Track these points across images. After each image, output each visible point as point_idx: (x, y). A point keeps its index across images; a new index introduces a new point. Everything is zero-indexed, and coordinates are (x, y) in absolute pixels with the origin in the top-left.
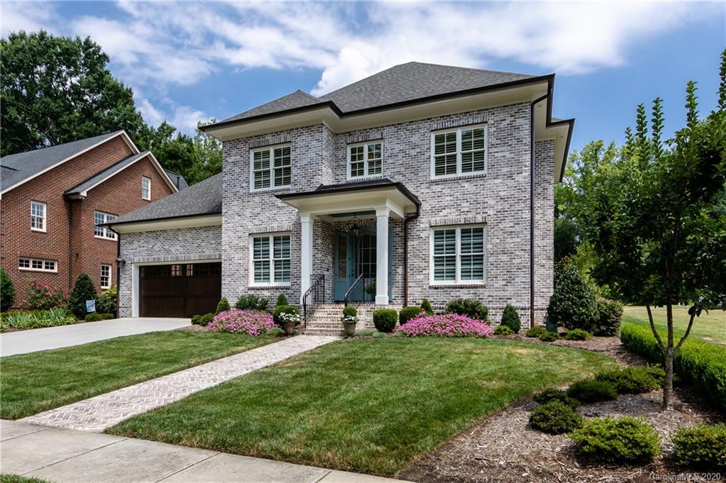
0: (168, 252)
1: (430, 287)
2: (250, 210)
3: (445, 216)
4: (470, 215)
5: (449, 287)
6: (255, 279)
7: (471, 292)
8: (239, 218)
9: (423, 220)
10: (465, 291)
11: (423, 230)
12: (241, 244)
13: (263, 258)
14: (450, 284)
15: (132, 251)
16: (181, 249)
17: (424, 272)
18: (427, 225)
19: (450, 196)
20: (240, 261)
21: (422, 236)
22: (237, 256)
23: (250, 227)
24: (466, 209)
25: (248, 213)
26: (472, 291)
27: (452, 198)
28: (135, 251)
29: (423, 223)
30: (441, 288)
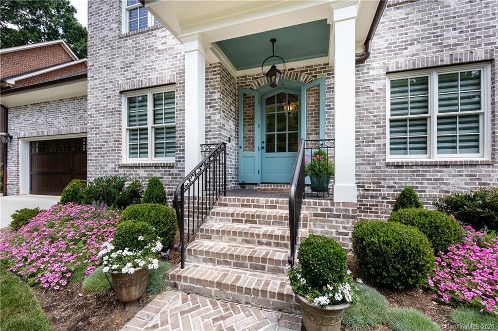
0: (51, 125)
1: (388, 165)
2: (121, 59)
3: (414, 55)
4: (459, 50)
5: (422, 165)
6: (130, 153)
7: (465, 173)
8: (108, 71)
9: (374, 64)
10: (453, 170)
11: (375, 79)
12: (111, 106)
13: (139, 125)
14: (419, 160)
15: (18, 125)
16: (63, 122)
17: (377, 142)
18: (383, 72)
19: (423, 23)
20: (109, 130)
21: (372, 88)
22: (105, 123)
23: (120, 82)
24: (452, 41)
25: (118, 64)
26: (466, 171)
27: (425, 26)
28: (21, 125)
29: (373, 69)
30: (407, 166)
